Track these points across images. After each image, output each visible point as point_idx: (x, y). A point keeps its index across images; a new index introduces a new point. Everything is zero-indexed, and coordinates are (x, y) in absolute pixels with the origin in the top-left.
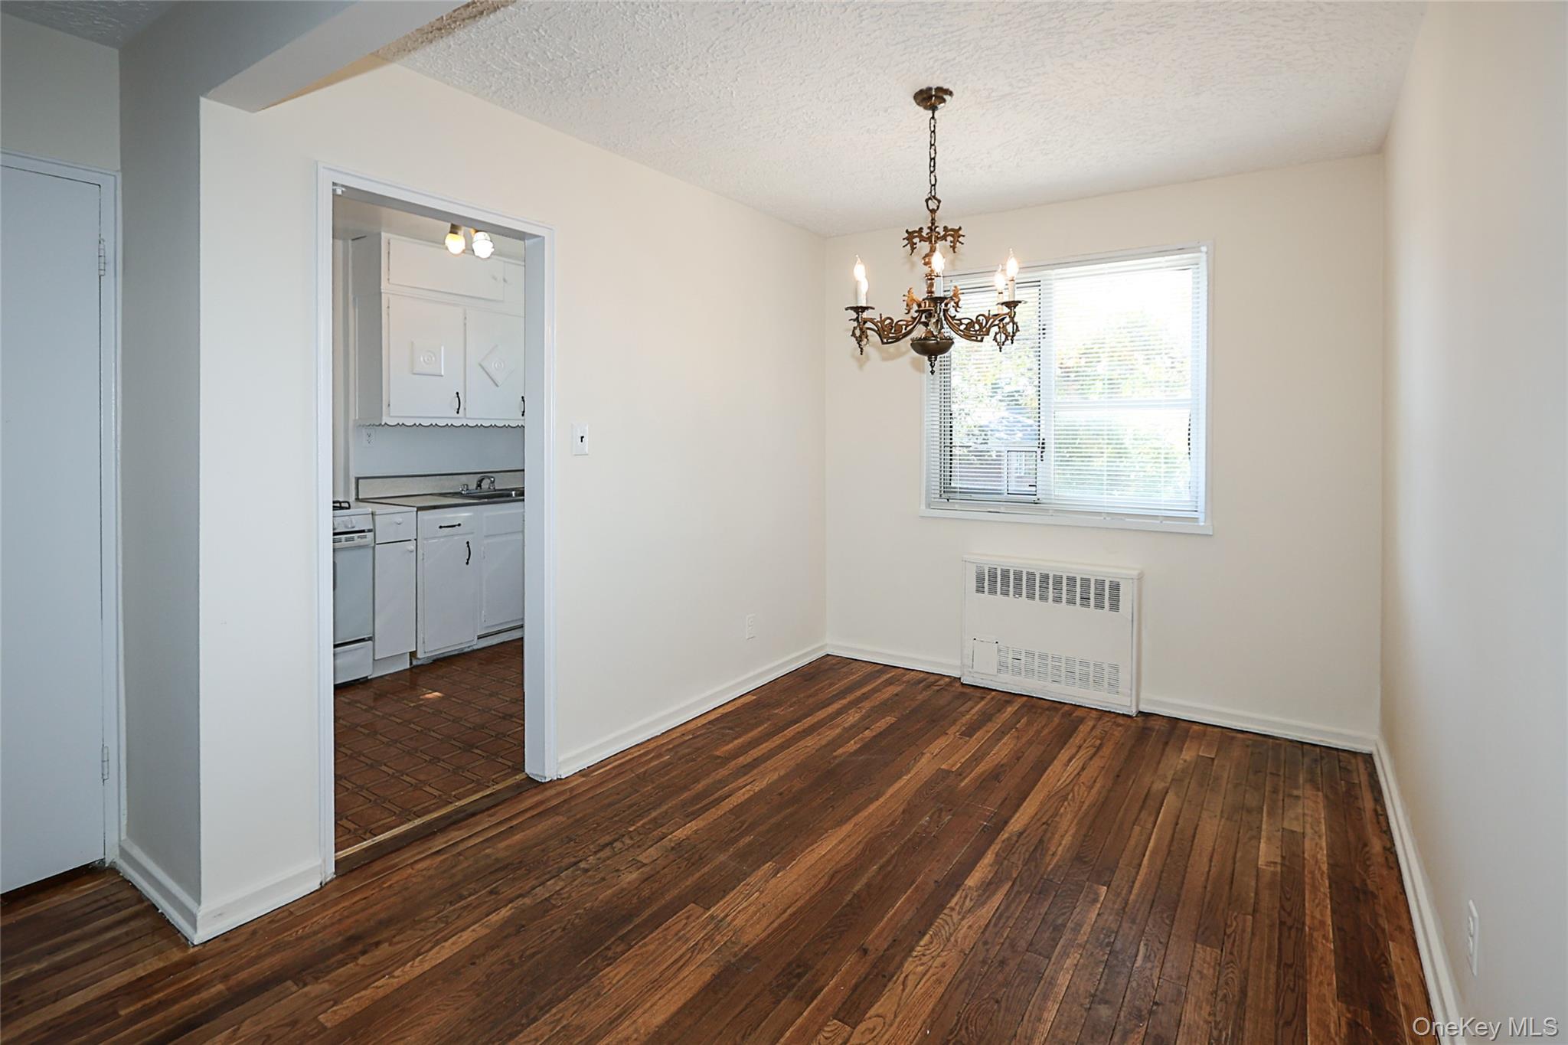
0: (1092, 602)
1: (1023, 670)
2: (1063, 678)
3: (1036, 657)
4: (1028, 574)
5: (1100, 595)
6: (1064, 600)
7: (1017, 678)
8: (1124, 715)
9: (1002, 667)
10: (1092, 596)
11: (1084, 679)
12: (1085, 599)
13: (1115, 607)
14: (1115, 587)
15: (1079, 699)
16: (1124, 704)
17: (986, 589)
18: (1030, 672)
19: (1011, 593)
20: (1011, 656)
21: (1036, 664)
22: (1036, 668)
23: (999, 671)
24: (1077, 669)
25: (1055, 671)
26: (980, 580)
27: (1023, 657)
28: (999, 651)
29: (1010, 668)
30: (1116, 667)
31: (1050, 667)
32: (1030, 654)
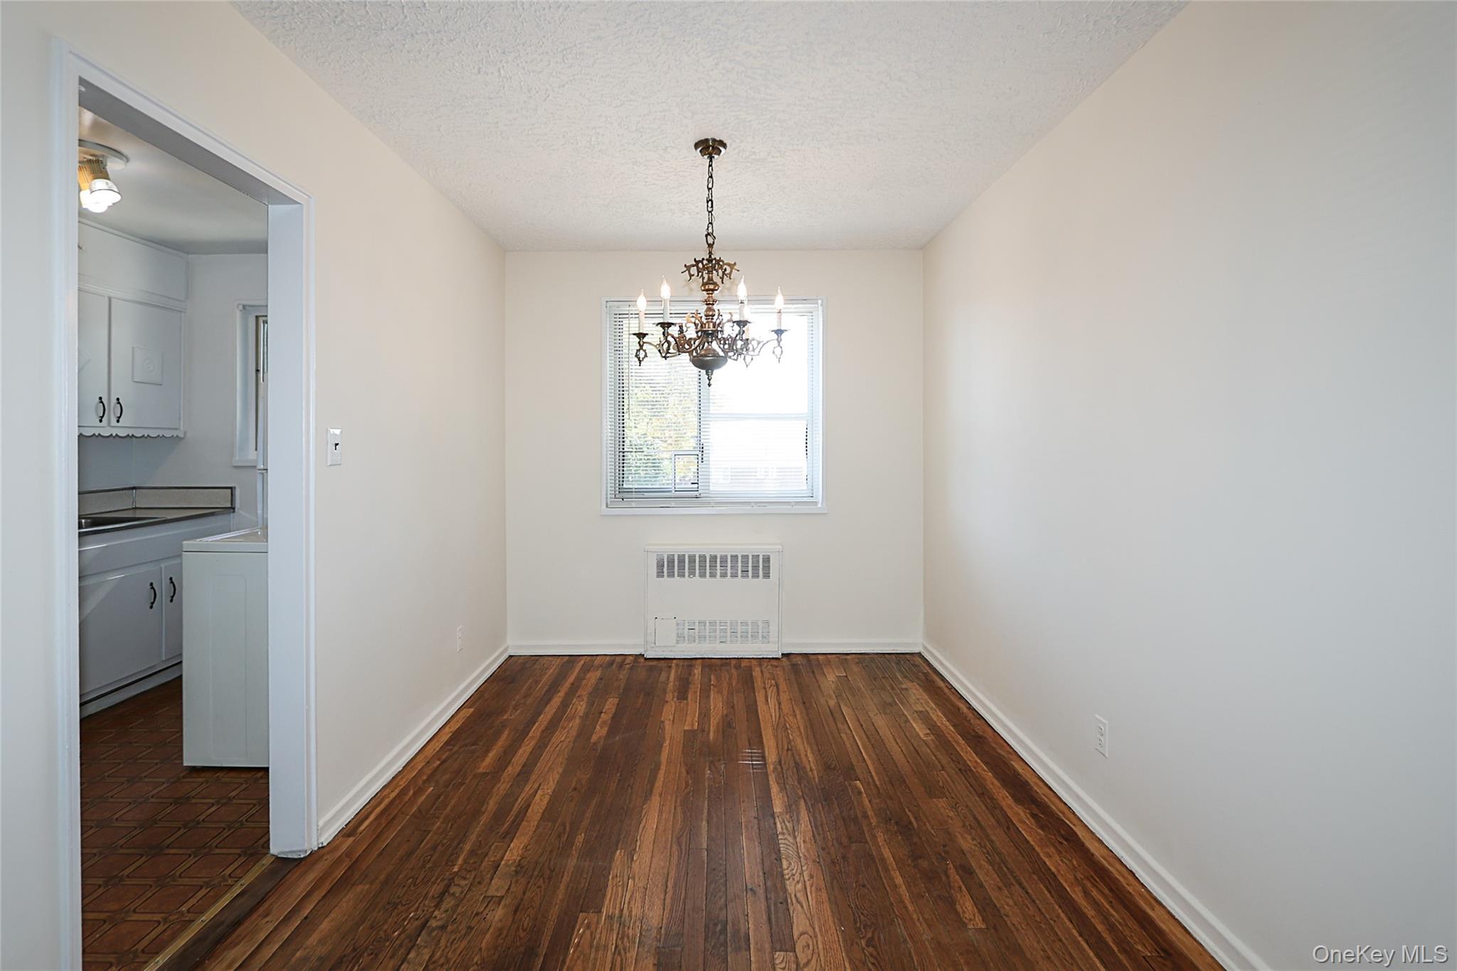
0: (750, 573)
1: (697, 637)
2: (729, 639)
3: (708, 624)
4: (700, 556)
5: (756, 567)
6: (729, 574)
7: (693, 645)
8: (773, 658)
9: (680, 638)
10: (750, 569)
11: (745, 636)
12: (745, 571)
13: (767, 575)
14: (767, 560)
15: (741, 653)
16: (771, 649)
17: (665, 574)
18: (702, 638)
19: (687, 574)
20: (687, 627)
21: (708, 630)
22: (707, 634)
23: (678, 642)
24: (739, 628)
25: (722, 634)
26: (660, 566)
27: (697, 627)
28: (678, 624)
29: (686, 639)
30: (767, 622)
31: (718, 632)
32: (702, 623)
